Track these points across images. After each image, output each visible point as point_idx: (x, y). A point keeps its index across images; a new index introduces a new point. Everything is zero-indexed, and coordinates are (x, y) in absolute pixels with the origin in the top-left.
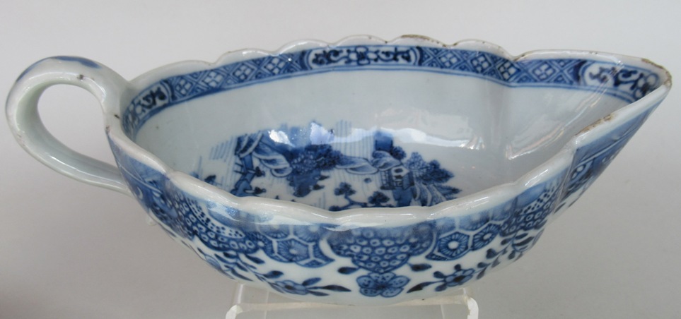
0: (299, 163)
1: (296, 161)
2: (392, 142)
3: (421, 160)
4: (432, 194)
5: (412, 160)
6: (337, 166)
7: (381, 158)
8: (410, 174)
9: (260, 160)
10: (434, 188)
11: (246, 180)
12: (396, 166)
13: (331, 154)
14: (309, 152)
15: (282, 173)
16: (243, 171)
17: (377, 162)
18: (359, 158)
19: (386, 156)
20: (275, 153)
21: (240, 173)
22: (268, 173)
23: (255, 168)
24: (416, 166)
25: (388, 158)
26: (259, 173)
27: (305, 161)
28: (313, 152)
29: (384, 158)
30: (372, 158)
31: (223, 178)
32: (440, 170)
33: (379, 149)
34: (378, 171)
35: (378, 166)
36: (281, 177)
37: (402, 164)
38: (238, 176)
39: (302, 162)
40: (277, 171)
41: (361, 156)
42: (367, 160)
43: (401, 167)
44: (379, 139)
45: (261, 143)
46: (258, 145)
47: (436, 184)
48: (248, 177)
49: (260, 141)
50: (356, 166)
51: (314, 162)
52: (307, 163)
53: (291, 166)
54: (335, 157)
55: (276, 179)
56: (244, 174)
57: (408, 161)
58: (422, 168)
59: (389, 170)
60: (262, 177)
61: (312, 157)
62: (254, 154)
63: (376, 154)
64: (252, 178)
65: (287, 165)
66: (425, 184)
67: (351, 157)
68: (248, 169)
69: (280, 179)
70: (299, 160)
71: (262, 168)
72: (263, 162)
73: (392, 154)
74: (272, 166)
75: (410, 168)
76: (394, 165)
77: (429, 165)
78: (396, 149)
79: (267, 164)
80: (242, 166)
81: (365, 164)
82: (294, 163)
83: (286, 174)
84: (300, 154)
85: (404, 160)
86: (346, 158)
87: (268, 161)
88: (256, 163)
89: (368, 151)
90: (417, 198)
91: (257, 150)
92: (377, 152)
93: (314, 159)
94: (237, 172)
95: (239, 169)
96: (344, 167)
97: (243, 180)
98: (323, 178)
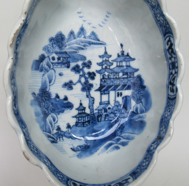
0: (48, 110)
1: (47, 112)
2: (37, 61)
3: (47, 46)
4: (73, 44)
5: (46, 51)
6: (48, 90)
7: (43, 67)
8: (56, 53)
9: (53, 130)
10: (69, 42)
11: (64, 134)
12: (50, 60)
13: (41, 94)
14: (42, 105)
15: (55, 117)
16: (61, 137)
17: (45, 69)
18: (42, 79)
19: (42, 64)
20: (47, 123)
21: (62, 138)
22: (57, 125)
23: (57, 131)
24: (51, 49)
25: (44, 63)
26: (59, 129)
27: (46, 107)
28: (41, 104)
29: (44, 66)
30: (43, 72)
31: (69, 145)
32: (55, 37)
33: (39, 68)
34: (53, 69)
35: (48, 69)
36: (57, 118)
37: (48, 57)
38: (64, 138)
39: (47, 109)
40: (54, 120)
41: (41, 77)
42: (43, 75)
43: (51, 57)
44: (34, 68)
45: (47, 131)
46: (48, 132)
47: (66, 41)
48: (63, 133)
49: (46, 132)
50: (48, 80)
51: (46, 102)
52: (47, 106)
53: (50, 114)
54: (42, 92)
55: (59, 120)
56: (62, 136)
57: (46, 53)
58: (53, 46)
59: (52, 63)
60: (60, 127)
61: (44, 104)
62: (52, 133)
63: (41, 69)
64: (62, 131)
65: (50, 115)
66: (66, 46)
67: (42, 83)
68: (59, 135)
69: (59, 118)
70: (46, 110)
71: (56, 128)
72: (53, 128)
73: (42, 61)
74: (53, 123)
75: (52, 53)
76: (48, 60)
77: (51, 43)
78: (39, 59)
79: (53, 126)
80: (60, 138)
81: (46, 76)
82: (48, 112)
83: (55, 116)
84: (43, 110)
85: (46, 55)
86: (42, 86)
87: (52, 126)
88: (55, 131)
89: (39, 74)
90: (77, 51)
91: (50, 132)
92: (40, 69)
93: (44, 103)
94: (63, 140)
95: (61, 139)
96: (48, 87)
97: (65, 135)
98: (57, 96)
